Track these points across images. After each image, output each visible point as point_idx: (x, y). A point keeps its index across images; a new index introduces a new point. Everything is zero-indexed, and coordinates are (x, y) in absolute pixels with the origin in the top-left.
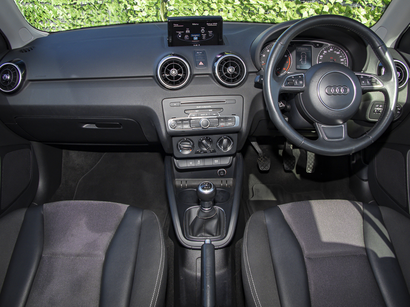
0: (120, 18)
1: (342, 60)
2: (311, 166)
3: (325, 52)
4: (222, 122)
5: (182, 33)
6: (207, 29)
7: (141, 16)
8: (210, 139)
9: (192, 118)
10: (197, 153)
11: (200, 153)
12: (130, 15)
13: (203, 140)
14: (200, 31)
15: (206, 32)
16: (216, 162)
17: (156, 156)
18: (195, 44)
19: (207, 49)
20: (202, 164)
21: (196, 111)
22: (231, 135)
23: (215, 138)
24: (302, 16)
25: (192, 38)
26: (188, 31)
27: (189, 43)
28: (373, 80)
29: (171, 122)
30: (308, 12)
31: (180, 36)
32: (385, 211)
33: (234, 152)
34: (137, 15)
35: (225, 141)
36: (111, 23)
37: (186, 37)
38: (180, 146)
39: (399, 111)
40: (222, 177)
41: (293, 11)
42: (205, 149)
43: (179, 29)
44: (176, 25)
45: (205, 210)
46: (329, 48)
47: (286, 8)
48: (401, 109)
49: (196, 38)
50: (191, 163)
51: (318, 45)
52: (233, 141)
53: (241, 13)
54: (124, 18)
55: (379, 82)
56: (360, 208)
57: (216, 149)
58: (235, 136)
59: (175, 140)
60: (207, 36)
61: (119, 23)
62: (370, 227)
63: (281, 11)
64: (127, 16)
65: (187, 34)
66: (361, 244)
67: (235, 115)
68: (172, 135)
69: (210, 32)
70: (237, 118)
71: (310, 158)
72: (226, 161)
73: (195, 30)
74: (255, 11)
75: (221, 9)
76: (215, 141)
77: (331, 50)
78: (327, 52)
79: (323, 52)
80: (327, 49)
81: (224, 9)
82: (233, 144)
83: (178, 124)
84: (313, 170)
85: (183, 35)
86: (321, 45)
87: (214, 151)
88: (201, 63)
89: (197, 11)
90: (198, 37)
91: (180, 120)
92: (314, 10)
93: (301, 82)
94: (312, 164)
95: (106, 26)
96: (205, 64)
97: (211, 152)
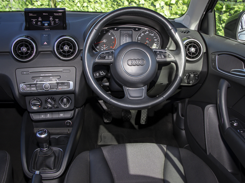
0: (20, 5)
1: (155, 40)
2: (144, 119)
3: (142, 34)
4: (60, 86)
5: (35, 21)
6: (55, 17)
7: (36, 5)
8: (54, 98)
9: (38, 83)
10: (44, 108)
11: (47, 109)
12: (28, 4)
13: (48, 99)
14: (49, 19)
15: (54, 20)
16: (62, 115)
17: (13, 111)
18: (46, 29)
19: (52, 33)
20: (51, 117)
21: (41, 78)
22: (69, 95)
23: (57, 97)
24: (155, 7)
25: (43, 25)
26: (40, 19)
27: (42, 28)
28: (167, 54)
29: (22, 86)
30: (160, 4)
31: (34, 23)
32: (184, 152)
33: (72, 108)
34: (34, 4)
35: (65, 100)
36: (13, 10)
37: (39, 23)
38: (31, 103)
39: (197, 77)
40: (68, 126)
41: (149, 3)
42: (50, 106)
43: (34, 17)
44: (31, 15)
45: (44, 150)
46: (146, 31)
47: (144, 1)
48: (198, 76)
49: (46, 25)
50: (42, 116)
51: (137, 29)
52: (71, 100)
53: (111, 4)
54: (24, 6)
55: (171, 56)
56: (164, 150)
57: (59, 106)
58: (72, 96)
59: (27, 98)
60: (55, 23)
61: (20, 10)
62: (169, 164)
63: (140, 3)
64: (26, 4)
65: (40, 21)
66: (161, 176)
67: (70, 81)
68: (25, 95)
69: (57, 20)
70: (71, 83)
71: (144, 113)
72: (69, 115)
73: (46, 19)
74: (121, 4)
75: (97, 1)
76: (57, 100)
77: (147, 32)
78: (144, 34)
79: (141, 34)
80: (144, 32)
81: (99, 1)
82: (71, 102)
83: (27, 87)
84: (146, 122)
85: (37, 22)
86: (139, 29)
87: (57, 107)
88: (45, 43)
89: (78, 2)
90: (48, 24)
91: (29, 85)
92: (164, 3)
93: (111, 57)
94: (145, 117)
95: (9, 11)
96: (49, 43)
97: (55, 108)
